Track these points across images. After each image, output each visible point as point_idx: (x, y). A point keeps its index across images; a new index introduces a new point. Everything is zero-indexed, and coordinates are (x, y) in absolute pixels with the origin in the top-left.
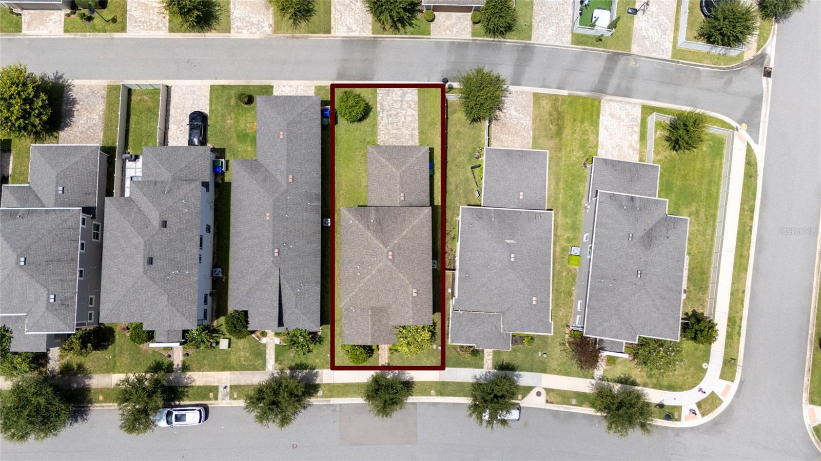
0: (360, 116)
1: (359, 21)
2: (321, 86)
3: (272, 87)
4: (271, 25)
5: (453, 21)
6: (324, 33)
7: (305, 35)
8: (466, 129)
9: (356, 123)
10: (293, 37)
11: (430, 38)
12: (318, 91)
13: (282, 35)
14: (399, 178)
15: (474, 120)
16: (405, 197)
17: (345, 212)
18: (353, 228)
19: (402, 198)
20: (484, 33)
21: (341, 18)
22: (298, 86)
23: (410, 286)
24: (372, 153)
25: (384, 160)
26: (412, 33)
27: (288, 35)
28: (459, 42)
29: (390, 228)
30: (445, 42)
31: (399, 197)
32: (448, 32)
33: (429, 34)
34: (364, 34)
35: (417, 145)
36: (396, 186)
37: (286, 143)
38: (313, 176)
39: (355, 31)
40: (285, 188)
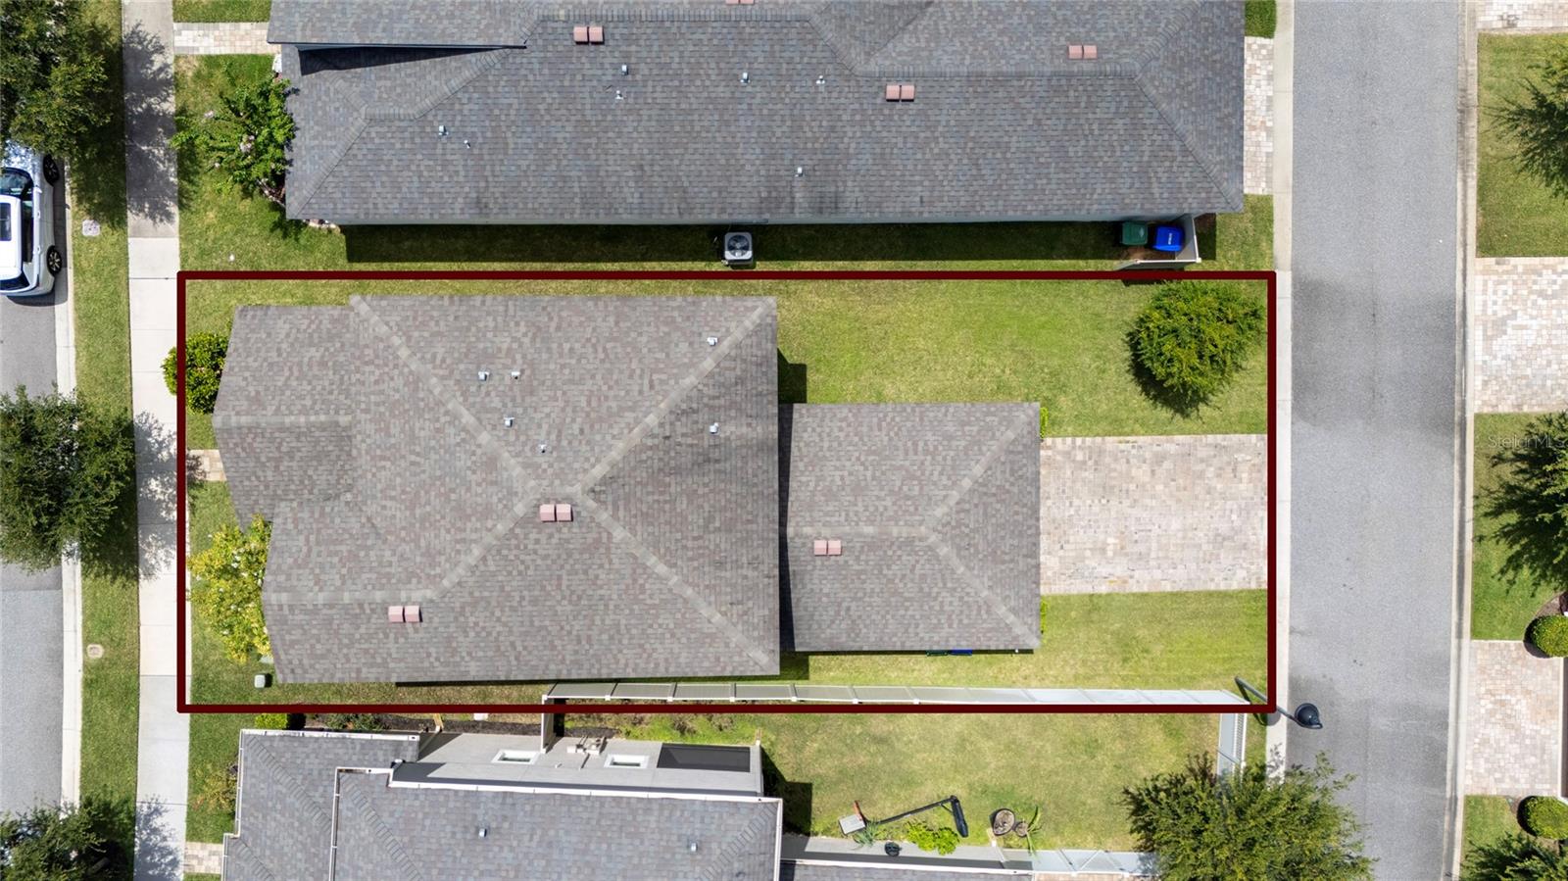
0: (1159, 371)
1: (1529, 364)
2: (1271, 221)
3: (1268, 33)
4: (1511, 25)
5: (1528, 727)
6: (1479, 231)
7: (1474, 156)
8: (1104, 776)
9: (1128, 354)
10: (1464, 111)
11: (1460, 635)
12: (1253, 209)
13: (1473, 69)
14: (905, 532)
15: (1139, 808)
16: (827, 555)
17: (755, 316)
18: (684, 347)
19: (820, 546)
20: (1480, 843)
21: (1541, 294)
22: (1269, 131)
23: (429, 593)
24: (1009, 422)
25: (978, 470)
26: (1479, 568)
27: (1473, 91)
28: (1445, 749)
29: (682, 505)
30: (1447, 693)
31: (825, 532)
32: (1487, 704)
33: (1476, 634)
34: (1475, 382)
35: (1044, 590)
36: (871, 522)
37: (1048, 70)
38: (912, 183)
39: (1488, 350)
40: (859, 69)
